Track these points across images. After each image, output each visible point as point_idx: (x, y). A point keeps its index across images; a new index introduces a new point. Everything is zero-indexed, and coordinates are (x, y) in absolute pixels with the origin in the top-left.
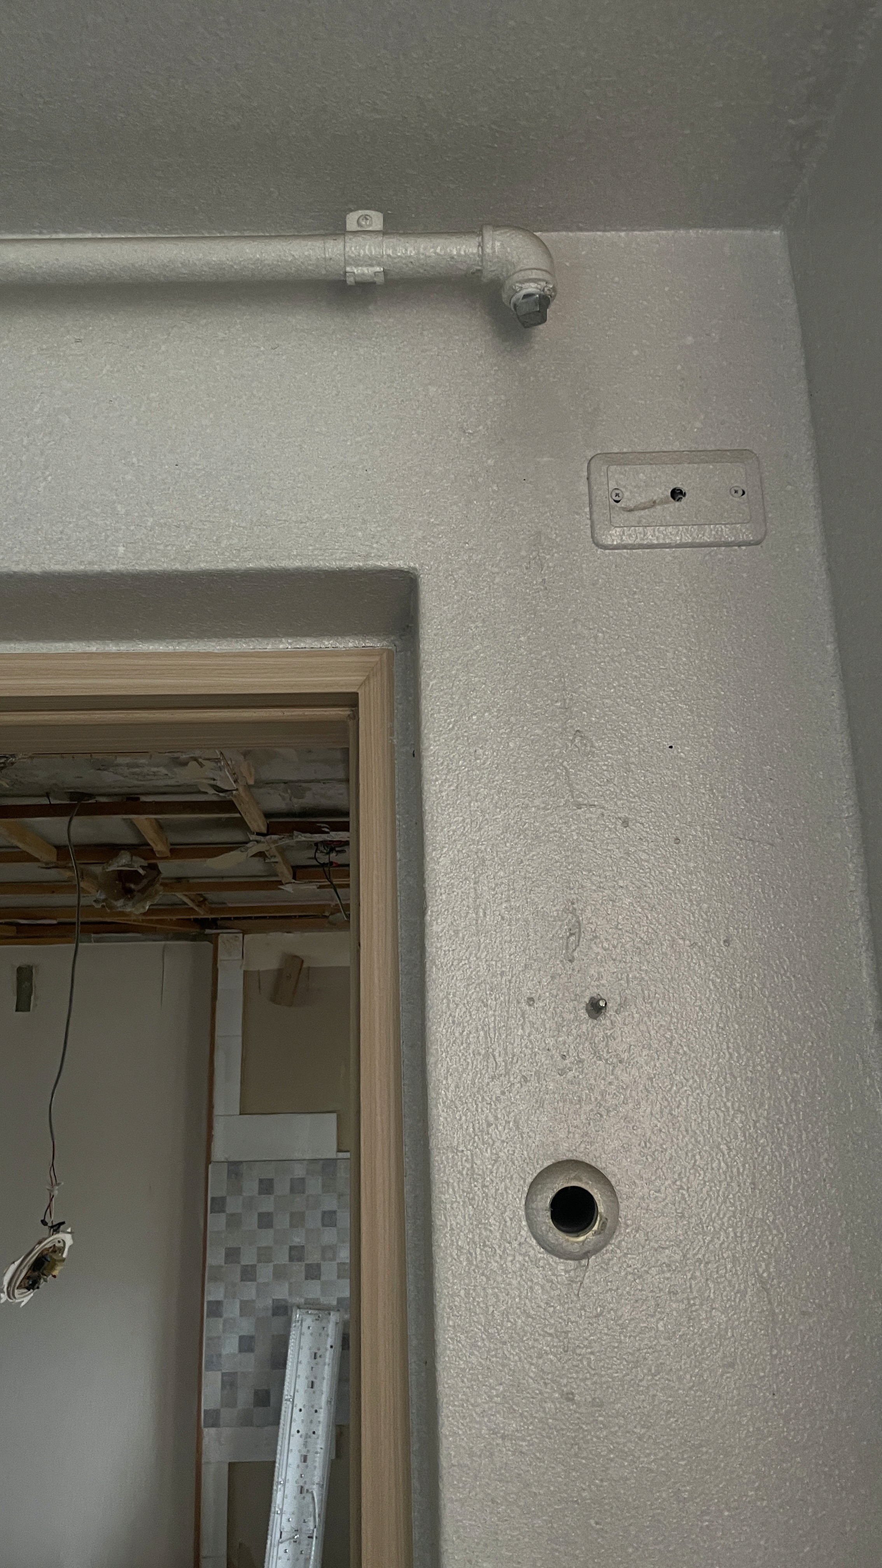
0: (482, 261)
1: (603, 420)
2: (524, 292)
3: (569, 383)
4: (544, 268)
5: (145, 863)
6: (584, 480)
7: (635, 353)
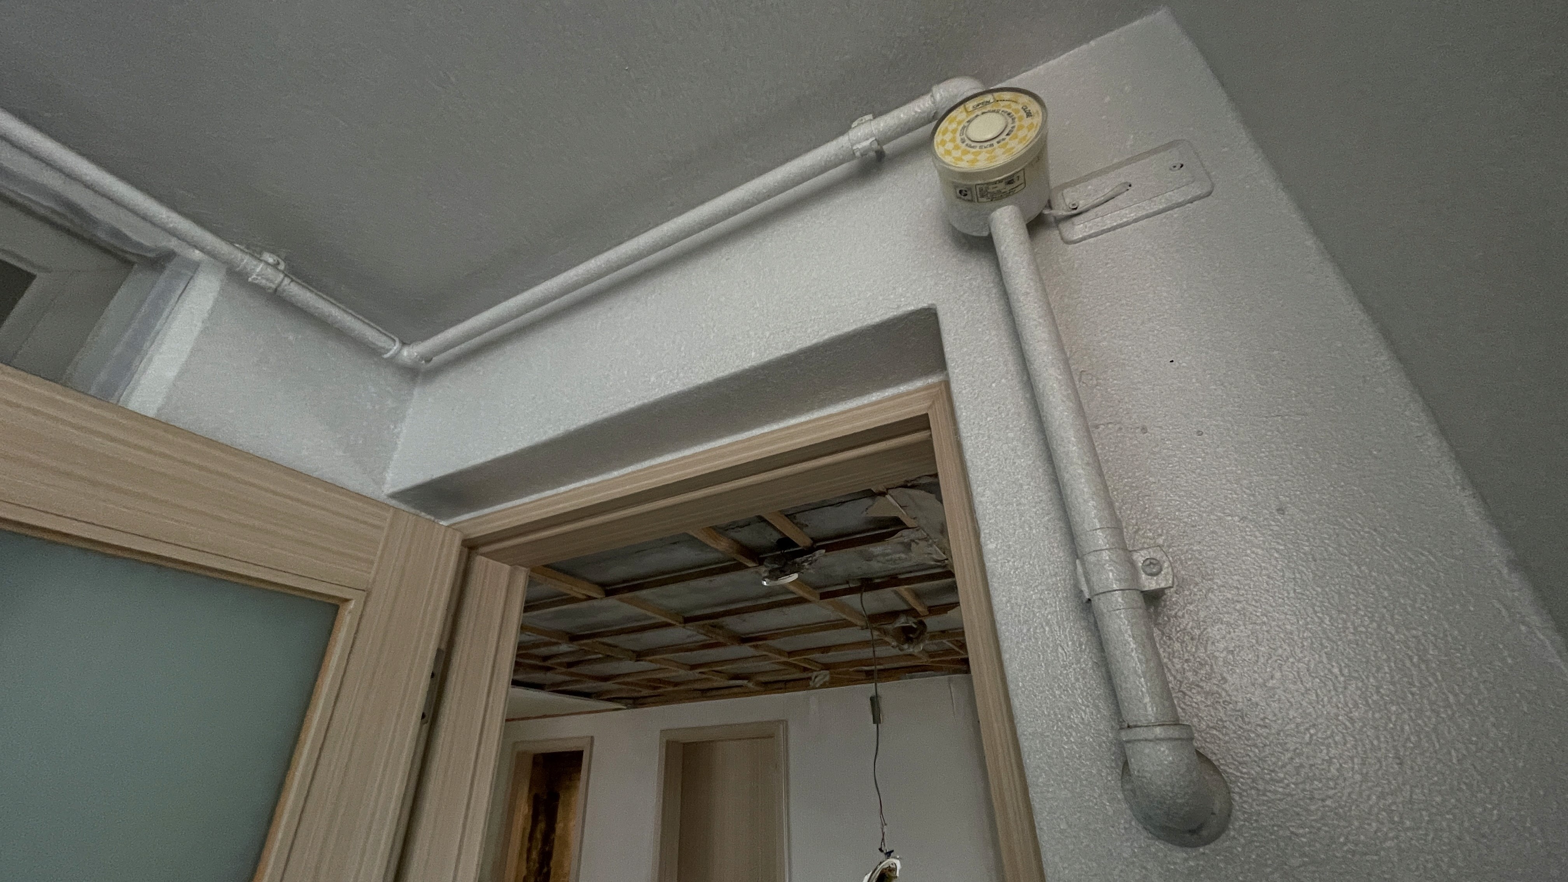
5: (915, 621)
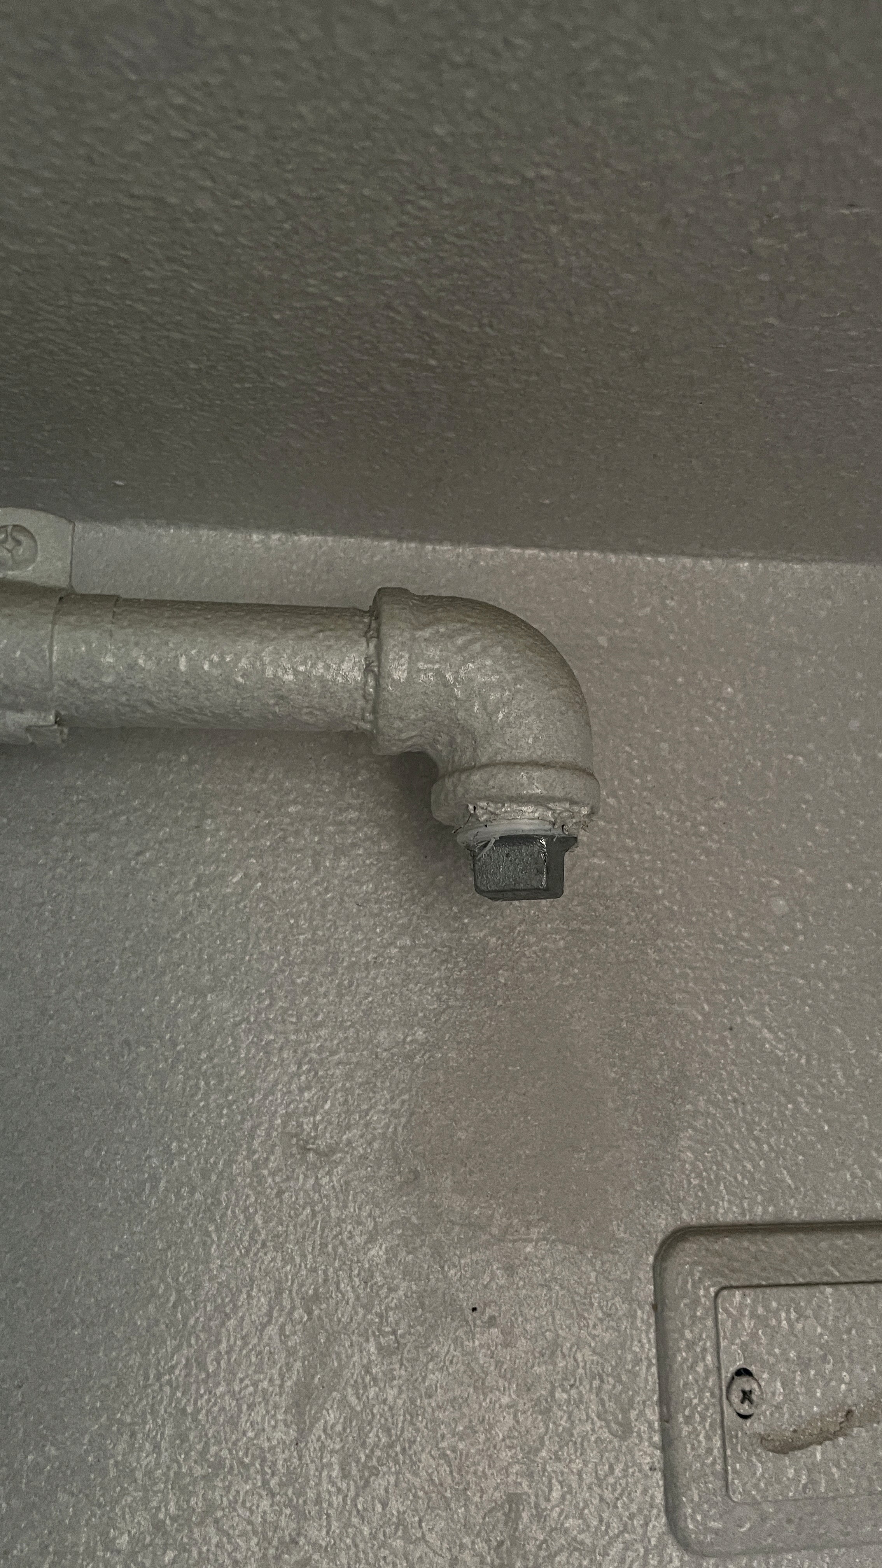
0: (374, 711)
1: (695, 1114)
2: (502, 828)
3: (602, 995)
4: (566, 756)
6: (644, 1314)
7: (780, 905)
